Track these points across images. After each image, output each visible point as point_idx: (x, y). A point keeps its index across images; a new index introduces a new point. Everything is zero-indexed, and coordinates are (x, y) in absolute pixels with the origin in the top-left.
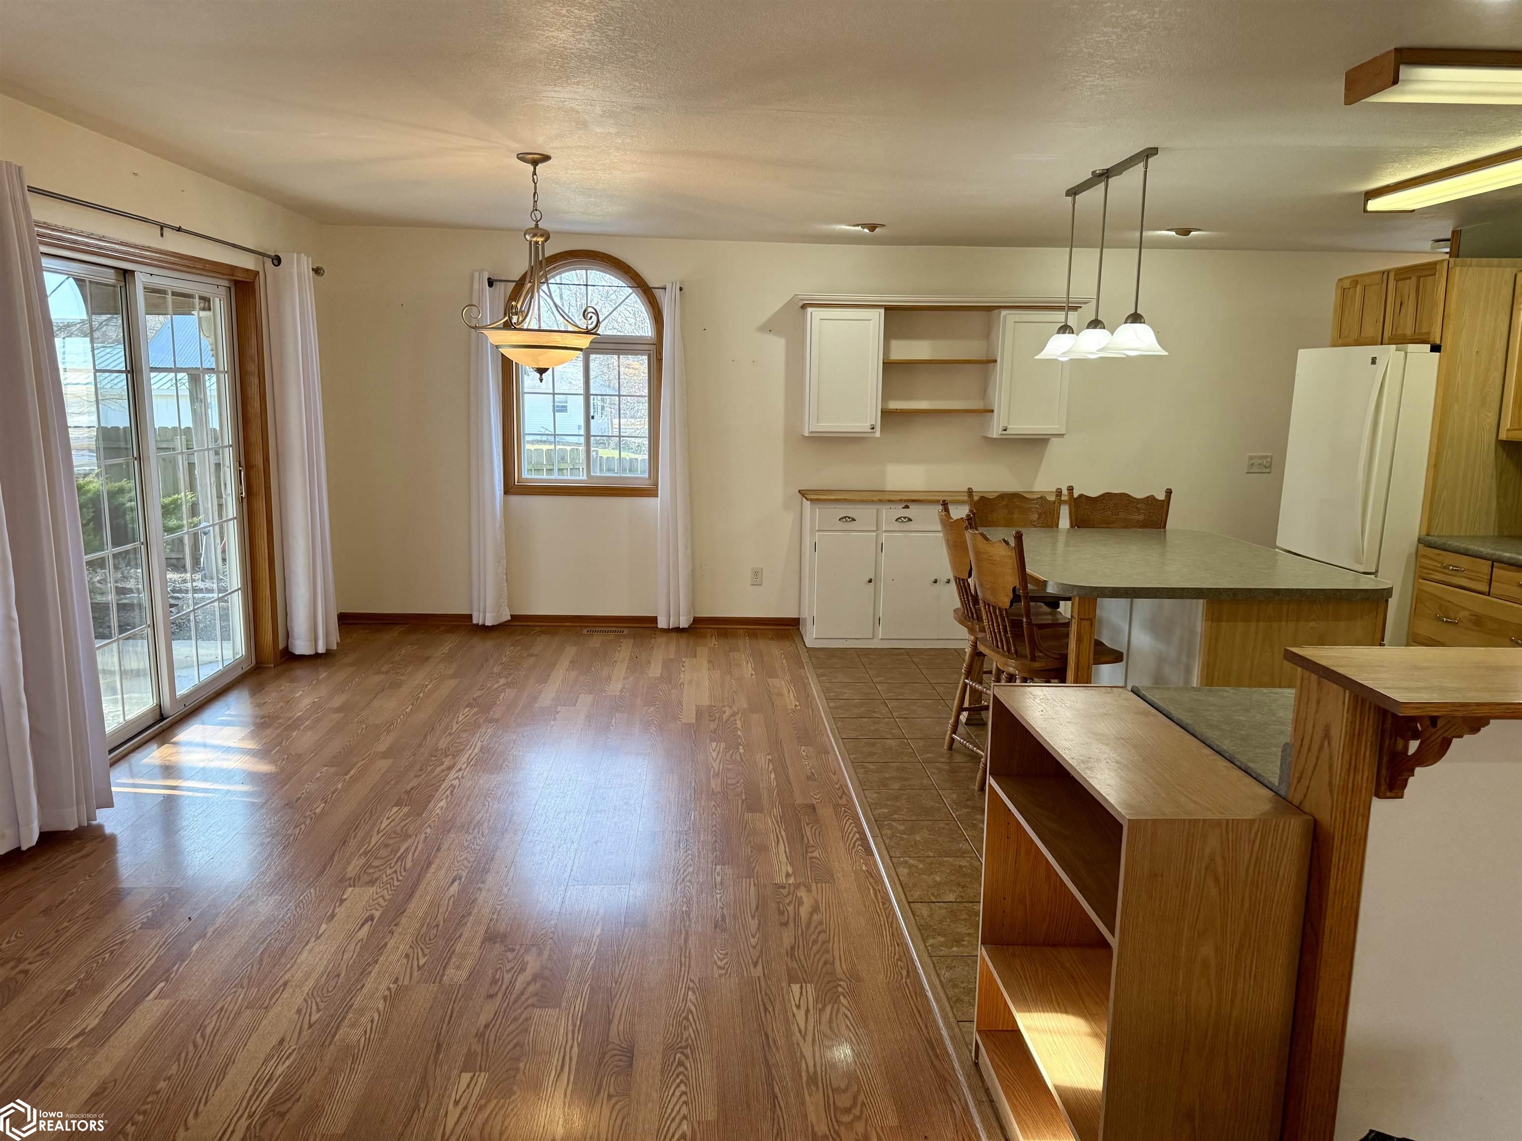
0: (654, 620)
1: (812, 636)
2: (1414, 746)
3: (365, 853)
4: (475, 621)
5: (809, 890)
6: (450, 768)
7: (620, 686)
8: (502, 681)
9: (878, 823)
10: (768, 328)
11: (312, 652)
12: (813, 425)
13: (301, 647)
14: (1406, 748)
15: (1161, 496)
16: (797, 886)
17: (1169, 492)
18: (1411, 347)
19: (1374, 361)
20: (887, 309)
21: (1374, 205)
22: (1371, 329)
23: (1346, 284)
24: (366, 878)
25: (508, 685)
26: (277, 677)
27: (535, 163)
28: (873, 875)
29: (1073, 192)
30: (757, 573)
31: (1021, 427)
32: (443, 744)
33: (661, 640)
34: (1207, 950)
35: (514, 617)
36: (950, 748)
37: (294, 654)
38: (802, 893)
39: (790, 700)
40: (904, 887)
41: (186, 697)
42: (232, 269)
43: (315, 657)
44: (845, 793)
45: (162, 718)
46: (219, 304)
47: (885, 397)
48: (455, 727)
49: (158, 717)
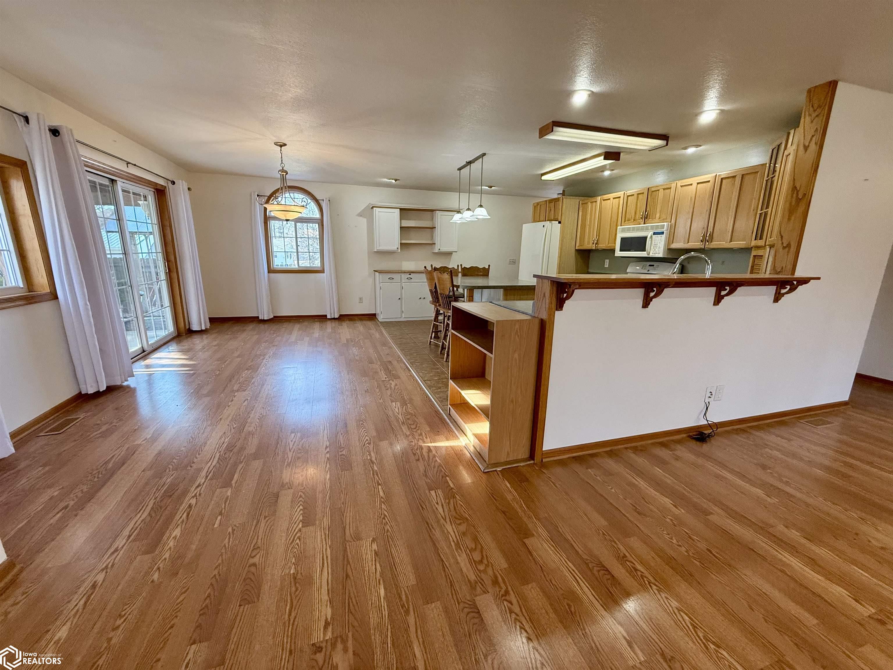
0: (326, 316)
1: (381, 318)
2: (565, 295)
3: (239, 383)
4: (260, 318)
5: (393, 381)
6: (263, 359)
7: (318, 334)
8: (275, 335)
9: (412, 364)
10: (360, 215)
11: (200, 329)
12: (377, 248)
13: (195, 327)
14: (563, 296)
15: (487, 267)
16: (389, 380)
17: (489, 266)
18: (553, 222)
19: (544, 226)
20: (401, 209)
21: (544, 178)
22: (542, 218)
23: (535, 205)
24: (241, 390)
25: (278, 336)
26: (187, 338)
27: (281, 146)
28: (412, 376)
29: (460, 169)
30: (361, 299)
31: (444, 249)
32: (258, 353)
33: (329, 323)
34: (516, 356)
35: (275, 317)
36: (430, 344)
37: (192, 331)
38: (391, 382)
39: (377, 335)
40: (422, 378)
41: (152, 344)
42: (156, 184)
43: (201, 332)
44: (399, 357)
45: (144, 351)
46: (151, 198)
47: (401, 240)
48: (261, 348)
49: (142, 351)
